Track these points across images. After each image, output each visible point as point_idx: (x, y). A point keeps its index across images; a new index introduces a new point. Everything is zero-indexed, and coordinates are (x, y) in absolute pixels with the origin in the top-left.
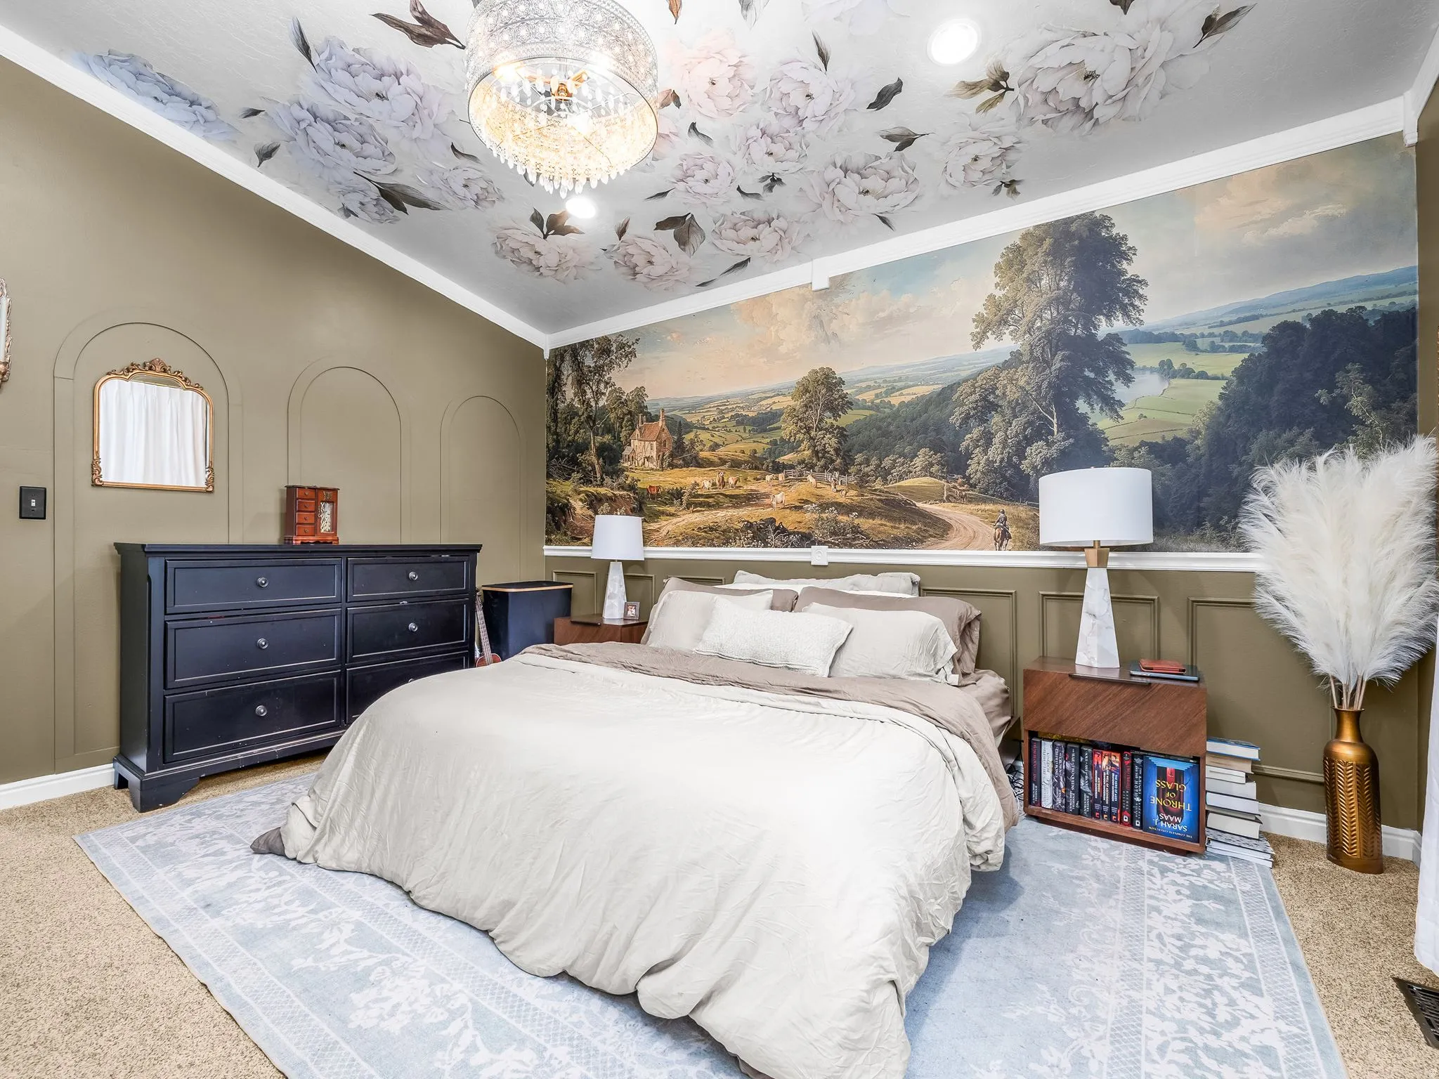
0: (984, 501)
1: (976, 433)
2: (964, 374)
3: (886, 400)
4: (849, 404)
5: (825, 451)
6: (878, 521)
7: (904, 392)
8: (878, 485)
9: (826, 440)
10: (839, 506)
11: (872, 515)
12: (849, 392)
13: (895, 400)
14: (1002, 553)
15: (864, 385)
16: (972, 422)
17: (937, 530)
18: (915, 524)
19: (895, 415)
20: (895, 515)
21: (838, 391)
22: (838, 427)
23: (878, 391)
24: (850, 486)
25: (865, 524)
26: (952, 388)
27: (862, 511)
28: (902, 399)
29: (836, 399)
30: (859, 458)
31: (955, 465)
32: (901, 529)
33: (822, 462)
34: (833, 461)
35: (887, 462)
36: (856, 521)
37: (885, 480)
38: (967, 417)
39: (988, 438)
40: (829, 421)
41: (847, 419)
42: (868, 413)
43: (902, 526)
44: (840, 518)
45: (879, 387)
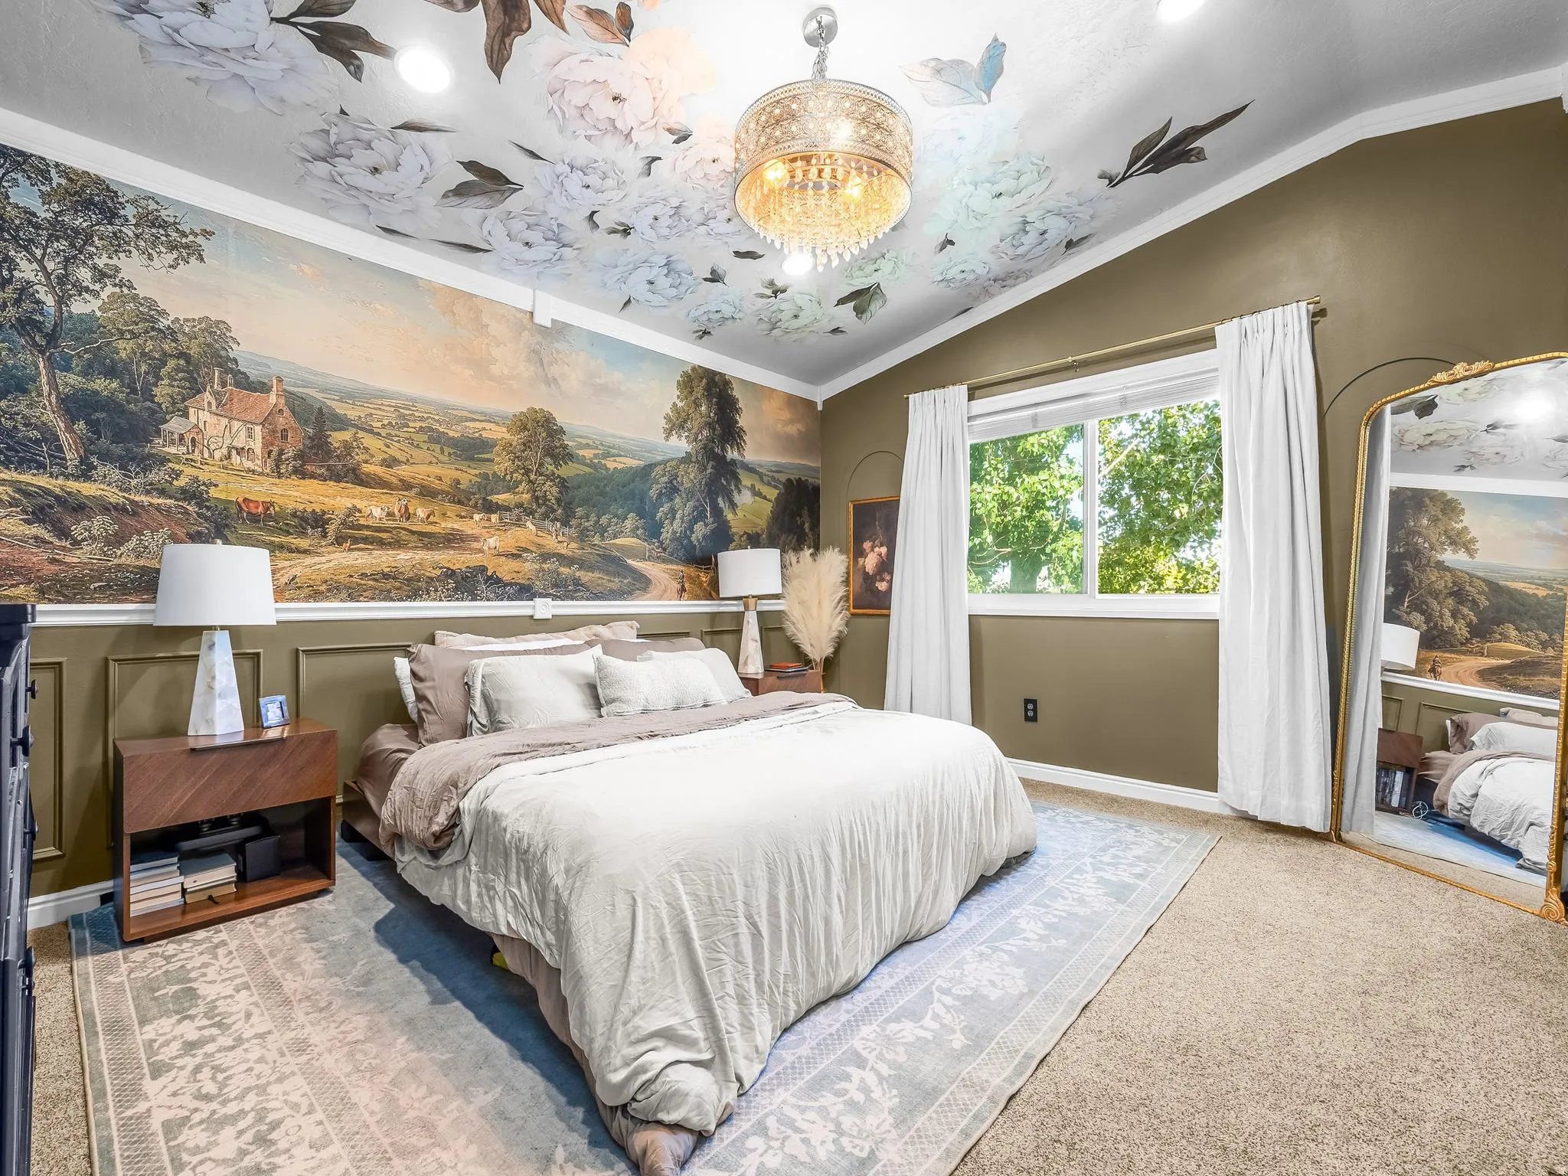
0: (672, 562)
1: (665, 508)
2: (659, 458)
3: (603, 462)
4: (568, 456)
5: (546, 499)
6: (597, 575)
7: (617, 459)
8: (597, 540)
9: (546, 487)
10: (560, 557)
11: (591, 568)
12: (570, 444)
13: (611, 465)
14: (683, 602)
15: (584, 441)
16: (664, 499)
17: (640, 584)
18: (625, 578)
19: (611, 477)
20: (611, 569)
21: (559, 439)
22: (559, 476)
23: (597, 452)
24: (572, 539)
25: (585, 576)
26: (651, 467)
27: (583, 565)
28: (615, 465)
29: (557, 448)
30: (580, 512)
31: (653, 531)
32: (616, 583)
33: (543, 509)
34: (554, 511)
35: (604, 520)
36: (578, 574)
37: (602, 536)
38: (660, 494)
39: (673, 512)
40: (550, 467)
41: (567, 470)
42: (588, 470)
43: (617, 580)
44: (562, 569)
45: (597, 448)
